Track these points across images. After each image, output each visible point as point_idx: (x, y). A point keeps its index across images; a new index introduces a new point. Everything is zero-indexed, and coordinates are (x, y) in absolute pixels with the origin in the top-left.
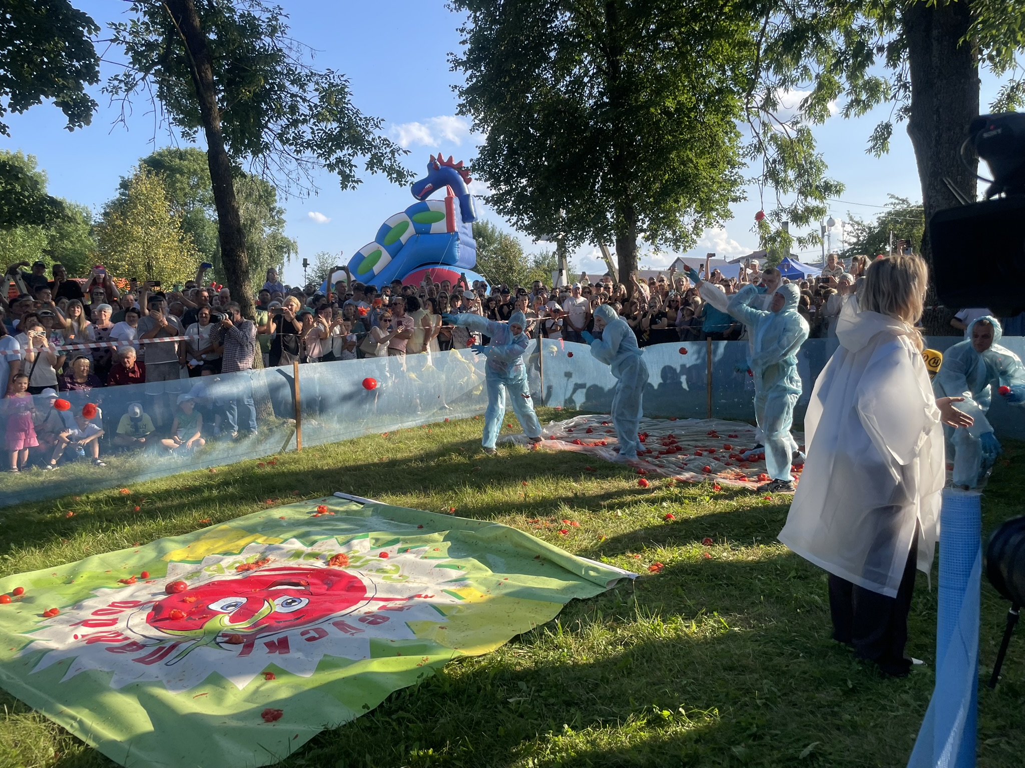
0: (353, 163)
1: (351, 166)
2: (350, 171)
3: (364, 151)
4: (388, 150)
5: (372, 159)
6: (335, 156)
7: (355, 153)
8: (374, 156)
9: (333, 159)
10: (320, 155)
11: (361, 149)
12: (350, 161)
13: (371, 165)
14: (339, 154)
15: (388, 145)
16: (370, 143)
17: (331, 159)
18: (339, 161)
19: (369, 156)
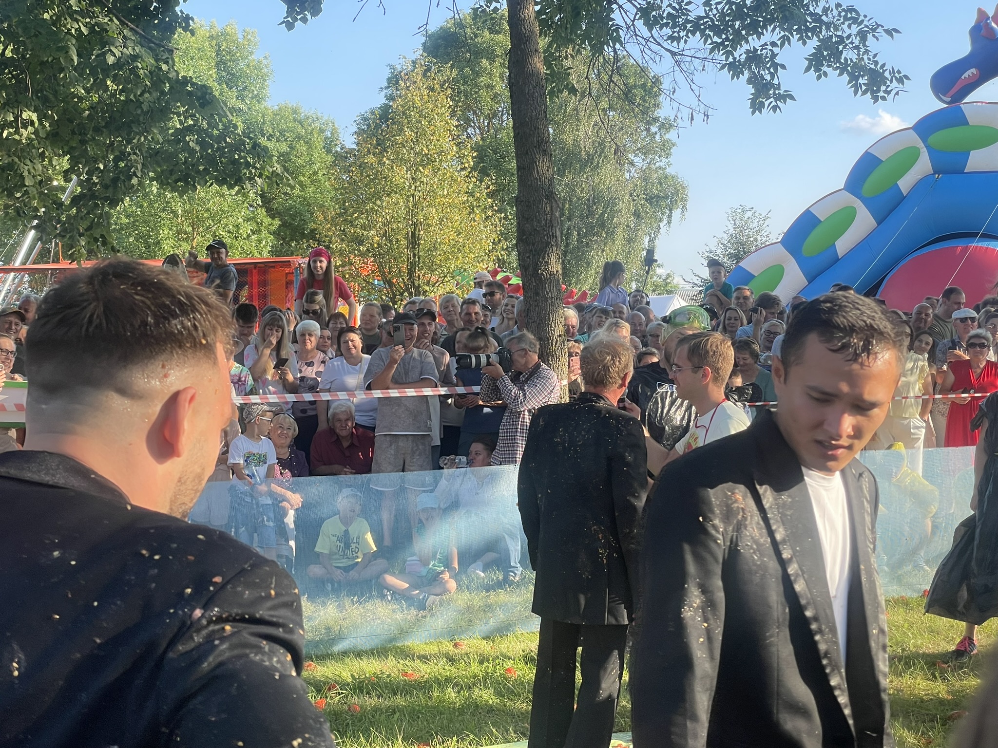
0: (778, 60)
1: (775, 66)
2: (772, 76)
3: (804, 33)
4: (855, 29)
5: (818, 49)
6: (746, 47)
7: (785, 40)
8: (825, 43)
9: (740, 53)
10: (716, 46)
11: (799, 31)
12: (774, 55)
13: (816, 62)
14: (754, 42)
15: (855, 21)
16: (817, 18)
17: (736, 54)
18: (753, 57)
19: (814, 43)
